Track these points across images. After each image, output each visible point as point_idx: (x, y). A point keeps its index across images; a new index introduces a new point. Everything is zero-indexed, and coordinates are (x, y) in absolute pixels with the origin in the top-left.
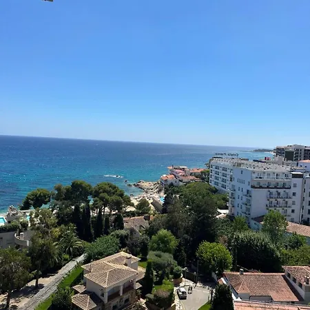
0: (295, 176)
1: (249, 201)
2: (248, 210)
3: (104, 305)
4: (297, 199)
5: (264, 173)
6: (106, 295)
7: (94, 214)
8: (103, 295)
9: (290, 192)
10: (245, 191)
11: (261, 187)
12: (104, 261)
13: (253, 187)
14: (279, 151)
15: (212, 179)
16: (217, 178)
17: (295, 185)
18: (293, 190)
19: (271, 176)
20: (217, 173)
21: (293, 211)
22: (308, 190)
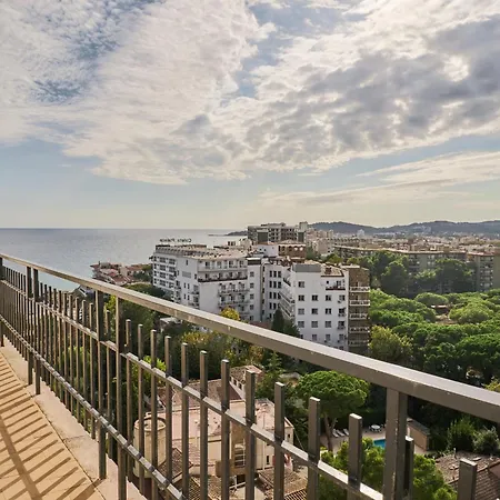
0: (251, 263)
1: (197, 300)
4: (256, 291)
5: (214, 262)
9: (247, 283)
10: (192, 287)
11: (210, 280)
13: (200, 281)
14: (251, 233)
15: (157, 277)
16: (162, 275)
17: (252, 274)
18: (250, 280)
19: (223, 264)
20: (163, 268)
21: (252, 307)
22: (268, 279)
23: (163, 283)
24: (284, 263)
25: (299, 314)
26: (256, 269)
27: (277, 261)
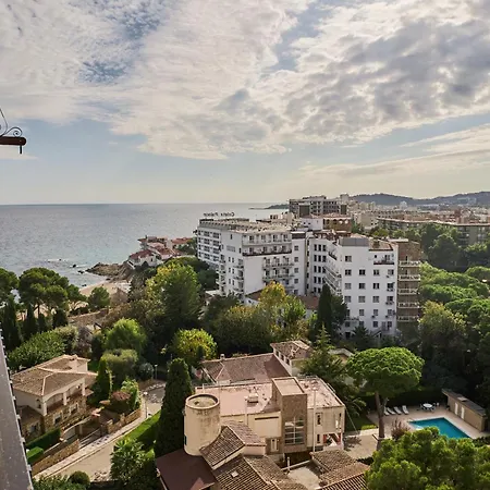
0: (295, 236)
1: (242, 273)
2: (241, 285)
3: (42, 418)
4: (300, 265)
5: (258, 235)
6: (45, 406)
8: (40, 407)
9: (291, 257)
10: (236, 262)
11: (255, 254)
12: (40, 367)
13: (244, 255)
15: (202, 250)
16: (207, 249)
17: (296, 248)
18: (295, 254)
19: (267, 238)
20: (207, 241)
21: (296, 281)
22: (312, 253)
23: (207, 256)
24: (329, 237)
25: (346, 288)
26: (300, 242)
27: (322, 234)
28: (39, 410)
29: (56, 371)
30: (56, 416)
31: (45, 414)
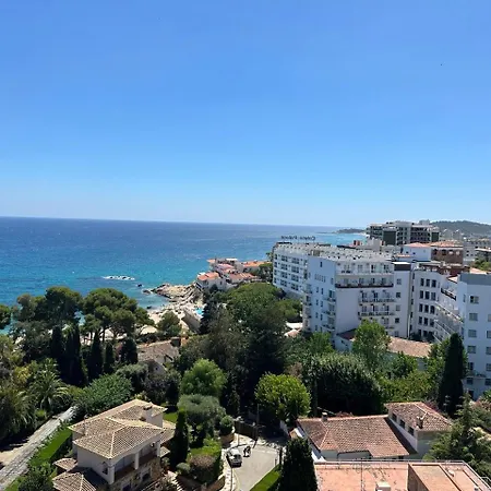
0: (398, 268)
1: (332, 307)
2: (331, 321)
3: (108, 487)
4: (403, 302)
5: (354, 264)
6: (112, 472)
7: (86, 341)
8: (106, 472)
9: (392, 291)
10: (326, 293)
11: (349, 286)
12: (107, 415)
13: (338, 286)
14: (375, 231)
15: (277, 276)
16: (284, 275)
17: (399, 282)
18: (396, 288)
19: (364, 268)
20: (284, 267)
21: (397, 320)
22: (418, 288)
23: (284, 283)
24: (441, 271)
25: (470, 336)
26: (404, 275)
27: (431, 267)
28: (104, 475)
29: (129, 423)
30: (125, 482)
31: (112, 481)
